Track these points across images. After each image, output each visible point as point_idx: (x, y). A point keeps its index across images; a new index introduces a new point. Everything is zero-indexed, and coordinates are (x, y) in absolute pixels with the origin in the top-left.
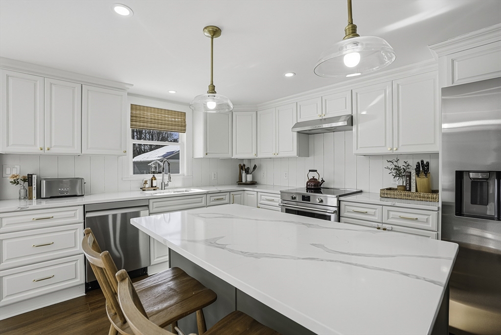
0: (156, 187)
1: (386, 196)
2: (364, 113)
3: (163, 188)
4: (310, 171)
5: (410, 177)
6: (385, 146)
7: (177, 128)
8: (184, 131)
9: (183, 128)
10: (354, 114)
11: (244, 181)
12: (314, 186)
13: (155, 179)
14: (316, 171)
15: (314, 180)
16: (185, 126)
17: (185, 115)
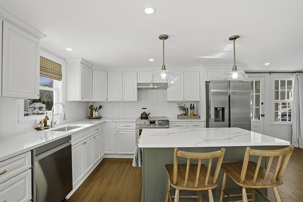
0: (48, 126)
1: (182, 118)
2: (172, 82)
3: (53, 126)
4: (143, 109)
5: (188, 110)
6: (181, 98)
7: (57, 76)
8: (60, 79)
9: (60, 77)
10: (168, 82)
11: (94, 116)
12: (146, 116)
13: (48, 119)
14: (146, 109)
15: (144, 113)
16: (61, 75)
17: (61, 67)
